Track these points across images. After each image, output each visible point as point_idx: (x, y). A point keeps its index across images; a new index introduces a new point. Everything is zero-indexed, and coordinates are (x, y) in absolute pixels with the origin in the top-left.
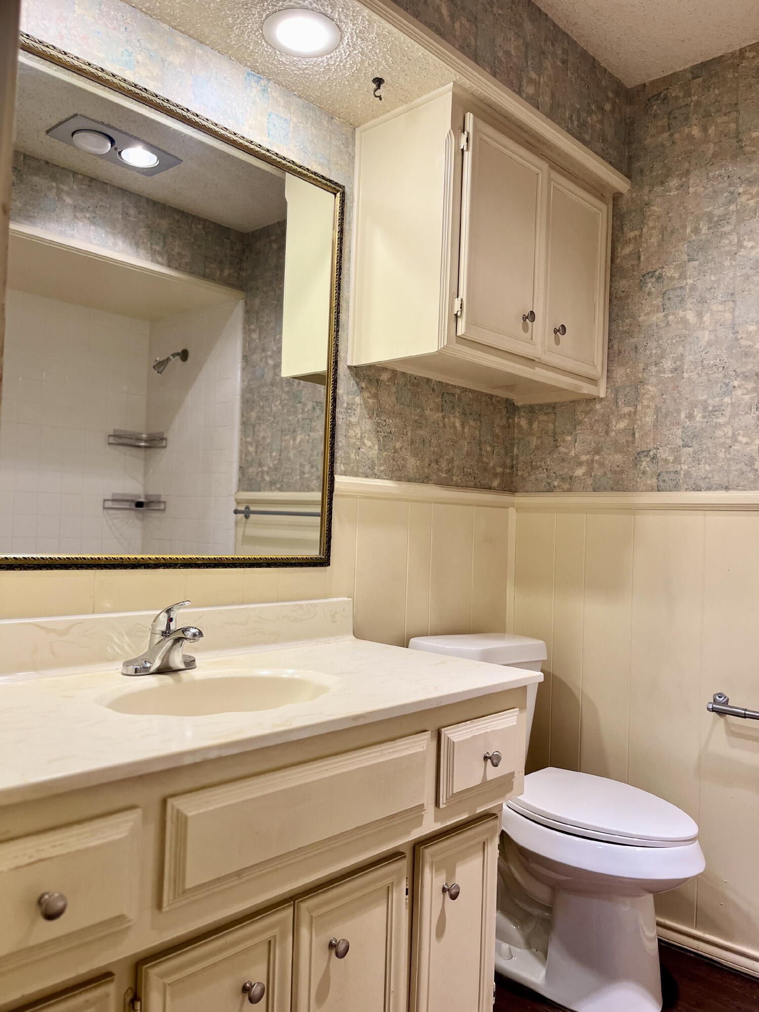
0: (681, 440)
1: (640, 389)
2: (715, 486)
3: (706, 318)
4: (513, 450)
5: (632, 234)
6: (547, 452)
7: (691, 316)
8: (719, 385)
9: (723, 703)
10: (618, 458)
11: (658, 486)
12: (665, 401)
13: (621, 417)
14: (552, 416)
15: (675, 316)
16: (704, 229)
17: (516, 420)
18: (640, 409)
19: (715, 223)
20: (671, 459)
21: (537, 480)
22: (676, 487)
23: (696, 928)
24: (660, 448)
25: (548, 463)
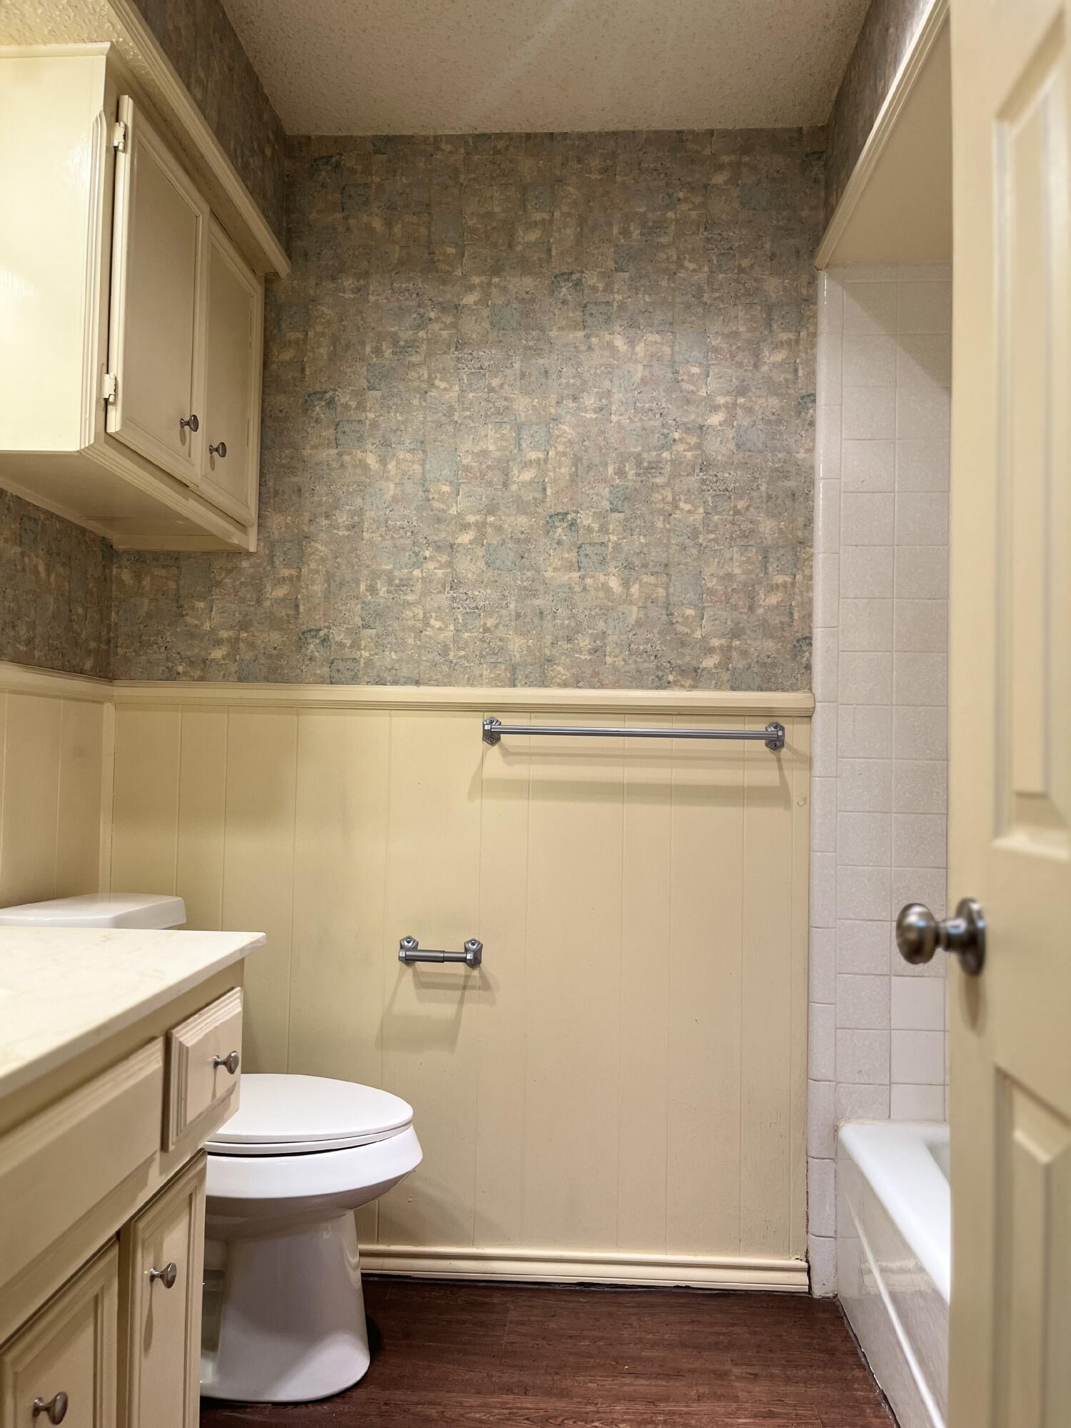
0: (360, 619)
1: (305, 546)
2: (403, 680)
3: (391, 466)
4: (110, 617)
5: (293, 336)
6: (166, 623)
7: (372, 460)
8: (407, 554)
9: (413, 948)
10: (276, 637)
11: (330, 677)
12: (339, 565)
13: (279, 581)
14: (175, 570)
15: (352, 457)
16: (388, 353)
17: (115, 571)
18: (306, 574)
19: (403, 349)
20: (348, 642)
21: (149, 662)
22: (354, 680)
23: (378, 1242)
24: (333, 627)
25: (168, 639)
